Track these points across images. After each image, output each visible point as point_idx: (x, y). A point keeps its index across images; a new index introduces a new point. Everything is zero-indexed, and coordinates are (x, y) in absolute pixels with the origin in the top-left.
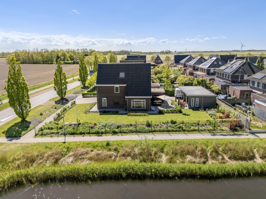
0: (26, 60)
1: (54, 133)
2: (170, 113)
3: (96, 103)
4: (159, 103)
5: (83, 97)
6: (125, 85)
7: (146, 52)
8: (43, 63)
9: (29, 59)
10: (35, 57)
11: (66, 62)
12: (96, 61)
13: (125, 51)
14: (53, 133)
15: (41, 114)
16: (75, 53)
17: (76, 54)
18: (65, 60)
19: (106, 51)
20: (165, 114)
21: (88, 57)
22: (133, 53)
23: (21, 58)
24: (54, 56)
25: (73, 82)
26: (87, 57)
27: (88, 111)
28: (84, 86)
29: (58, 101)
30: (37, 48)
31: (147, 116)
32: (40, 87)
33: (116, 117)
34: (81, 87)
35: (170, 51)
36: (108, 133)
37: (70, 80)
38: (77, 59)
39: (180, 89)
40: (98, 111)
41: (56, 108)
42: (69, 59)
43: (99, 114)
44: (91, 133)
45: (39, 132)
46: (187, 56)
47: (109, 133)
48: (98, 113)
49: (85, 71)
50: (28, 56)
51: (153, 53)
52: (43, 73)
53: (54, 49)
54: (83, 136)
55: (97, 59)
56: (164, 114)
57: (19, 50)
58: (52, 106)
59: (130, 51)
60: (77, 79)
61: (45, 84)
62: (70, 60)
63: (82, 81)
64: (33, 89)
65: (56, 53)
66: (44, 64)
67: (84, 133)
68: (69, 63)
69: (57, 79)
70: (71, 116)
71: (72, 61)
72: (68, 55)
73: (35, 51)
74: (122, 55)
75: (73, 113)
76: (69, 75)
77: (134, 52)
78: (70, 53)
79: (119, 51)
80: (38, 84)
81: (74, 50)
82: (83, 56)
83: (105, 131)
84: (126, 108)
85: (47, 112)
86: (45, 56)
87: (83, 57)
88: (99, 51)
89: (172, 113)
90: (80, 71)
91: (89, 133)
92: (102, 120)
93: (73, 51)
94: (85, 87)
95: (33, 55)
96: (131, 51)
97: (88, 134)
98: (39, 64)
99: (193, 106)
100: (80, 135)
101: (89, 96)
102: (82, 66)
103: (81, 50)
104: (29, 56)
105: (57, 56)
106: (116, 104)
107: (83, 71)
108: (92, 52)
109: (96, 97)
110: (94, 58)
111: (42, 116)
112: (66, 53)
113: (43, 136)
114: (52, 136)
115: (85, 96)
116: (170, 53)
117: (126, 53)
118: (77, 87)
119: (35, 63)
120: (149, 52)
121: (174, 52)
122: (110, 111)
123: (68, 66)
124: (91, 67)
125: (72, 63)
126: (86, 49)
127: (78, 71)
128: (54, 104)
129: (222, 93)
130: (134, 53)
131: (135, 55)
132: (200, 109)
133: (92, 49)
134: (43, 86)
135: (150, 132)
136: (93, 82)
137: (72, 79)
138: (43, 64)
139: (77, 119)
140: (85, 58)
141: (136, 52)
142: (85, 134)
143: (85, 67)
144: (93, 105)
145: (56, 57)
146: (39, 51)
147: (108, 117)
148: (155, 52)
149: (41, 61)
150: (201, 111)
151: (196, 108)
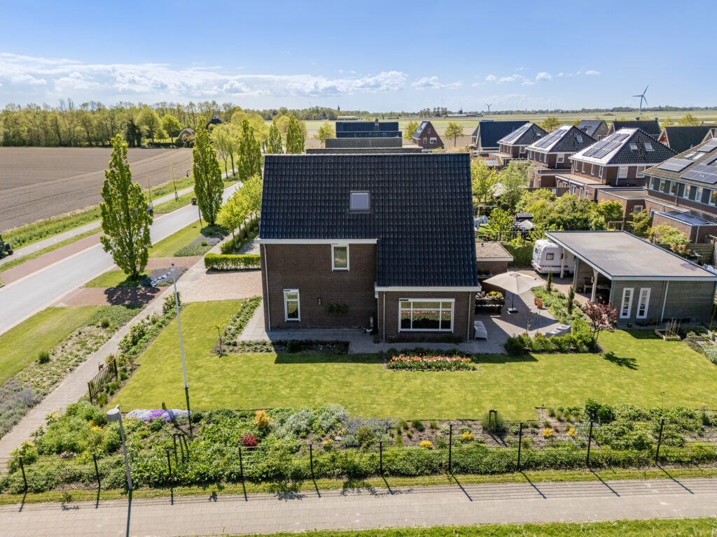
0: (38, 136)
1: (80, 476)
2: (551, 352)
3: (257, 299)
4: (494, 301)
5: (208, 272)
6: (374, 241)
7: (380, 112)
8: (87, 143)
9: (46, 132)
10: (64, 126)
11: (156, 141)
12: (247, 139)
13: (322, 108)
14: (74, 479)
15: (44, 360)
16: (182, 116)
17: (184, 118)
18: (154, 136)
19: (271, 110)
20: (534, 355)
21: (222, 128)
22: (344, 115)
23: (22, 129)
24: (120, 122)
25: (176, 208)
26: (219, 126)
27: (229, 344)
28: (209, 226)
29: (118, 287)
30: (69, 100)
31: (468, 368)
32: (65, 227)
33: (343, 373)
34: (200, 227)
35: (446, 109)
36: (325, 475)
37: (167, 203)
38: (189, 134)
39: (554, 245)
40: (266, 338)
41: (105, 325)
42: (165, 132)
43: (274, 355)
44: (251, 479)
45: (11, 473)
46: (519, 124)
47: (330, 477)
48: (268, 351)
49: (214, 174)
50: (42, 123)
51: (400, 115)
52: (82, 178)
53: (121, 103)
54: (214, 496)
55: (249, 133)
56: (535, 360)
57: (17, 105)
58: (93, 312)
59: (337, 109)
60: (188, 198)
61: (85, 216)
62: (167, 136)
63: (203, 208)
64: (41, 236)
65: (126, 115)
66: (91, 146)
67: (216, 479)
68: (167, 145)
69: (111, 209)
70: (160, 371)
71: (175, 139)
72: (161, 122)
73: (66, 107)
74: (315, 119)
75: (169, 352)
76: (164, 184)
77: (347, 113)
78: (168, 116)
79: (305, 110)
80: (61, 216)
81: (179, 106)
82: (204, 125)
83: (312, 466)
84: (375, 327)
85: (70, 343)
86: (95, 122)
87: (207, 128)
88: (251, 109)
89: (562, 351)
90: (197, 177)
91: (240, 478)
92: (288, 390)
93: (176, 108)
94: (214, 231)
95: (59, 119)
96: (339, 109)
97: (234, 481)
98: (76, 146)
99: (628, 316)
100: (200, 490)
101: (231, 266)
102: (204, 160)
103: (201, 105)
104: (49, 123)
105: (130, 122)
106: (338, 311)
107: (206, 173)
108: (231, 111)
109: (259, 273)
110: (242, 130)
111: (44, 366)
112: (156, 115)
113: (30, 496)
114: (69, 499)
115: (215, 266)
116: (447, 116)
117: (324, 115)
118: (188, 227)
119: (66, 145)
120: (389, 112)
121: (455, 113)
122: (314, 339)
123: (163, 155)
124: (232, 157)
125: (174, 144)
126: (214, 103)
127: (192, 175)
128: (103, 302)
129: (697, 255)
130: (348, 115)
131: (350, 119)
132: (663, 333)
133: (231, 104)
134: (75, 224)
135: (510, 468)
136: (242, 214)
137: (172, 196)
138: (88, 146)
139: (186, 389)
140: (212, 129)
141: (352, 113)
142: (223, 484)
143: (214, 161)
144: (247, 309)
145: (127, 128)
146: (77, 107)
147: (311, 373)
148: (405, 112)
149: (84, 138)
150: (669, 340)
151: (641, 323)
